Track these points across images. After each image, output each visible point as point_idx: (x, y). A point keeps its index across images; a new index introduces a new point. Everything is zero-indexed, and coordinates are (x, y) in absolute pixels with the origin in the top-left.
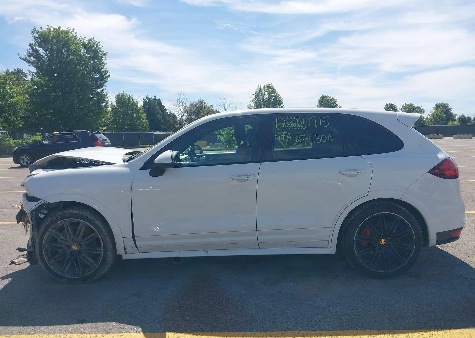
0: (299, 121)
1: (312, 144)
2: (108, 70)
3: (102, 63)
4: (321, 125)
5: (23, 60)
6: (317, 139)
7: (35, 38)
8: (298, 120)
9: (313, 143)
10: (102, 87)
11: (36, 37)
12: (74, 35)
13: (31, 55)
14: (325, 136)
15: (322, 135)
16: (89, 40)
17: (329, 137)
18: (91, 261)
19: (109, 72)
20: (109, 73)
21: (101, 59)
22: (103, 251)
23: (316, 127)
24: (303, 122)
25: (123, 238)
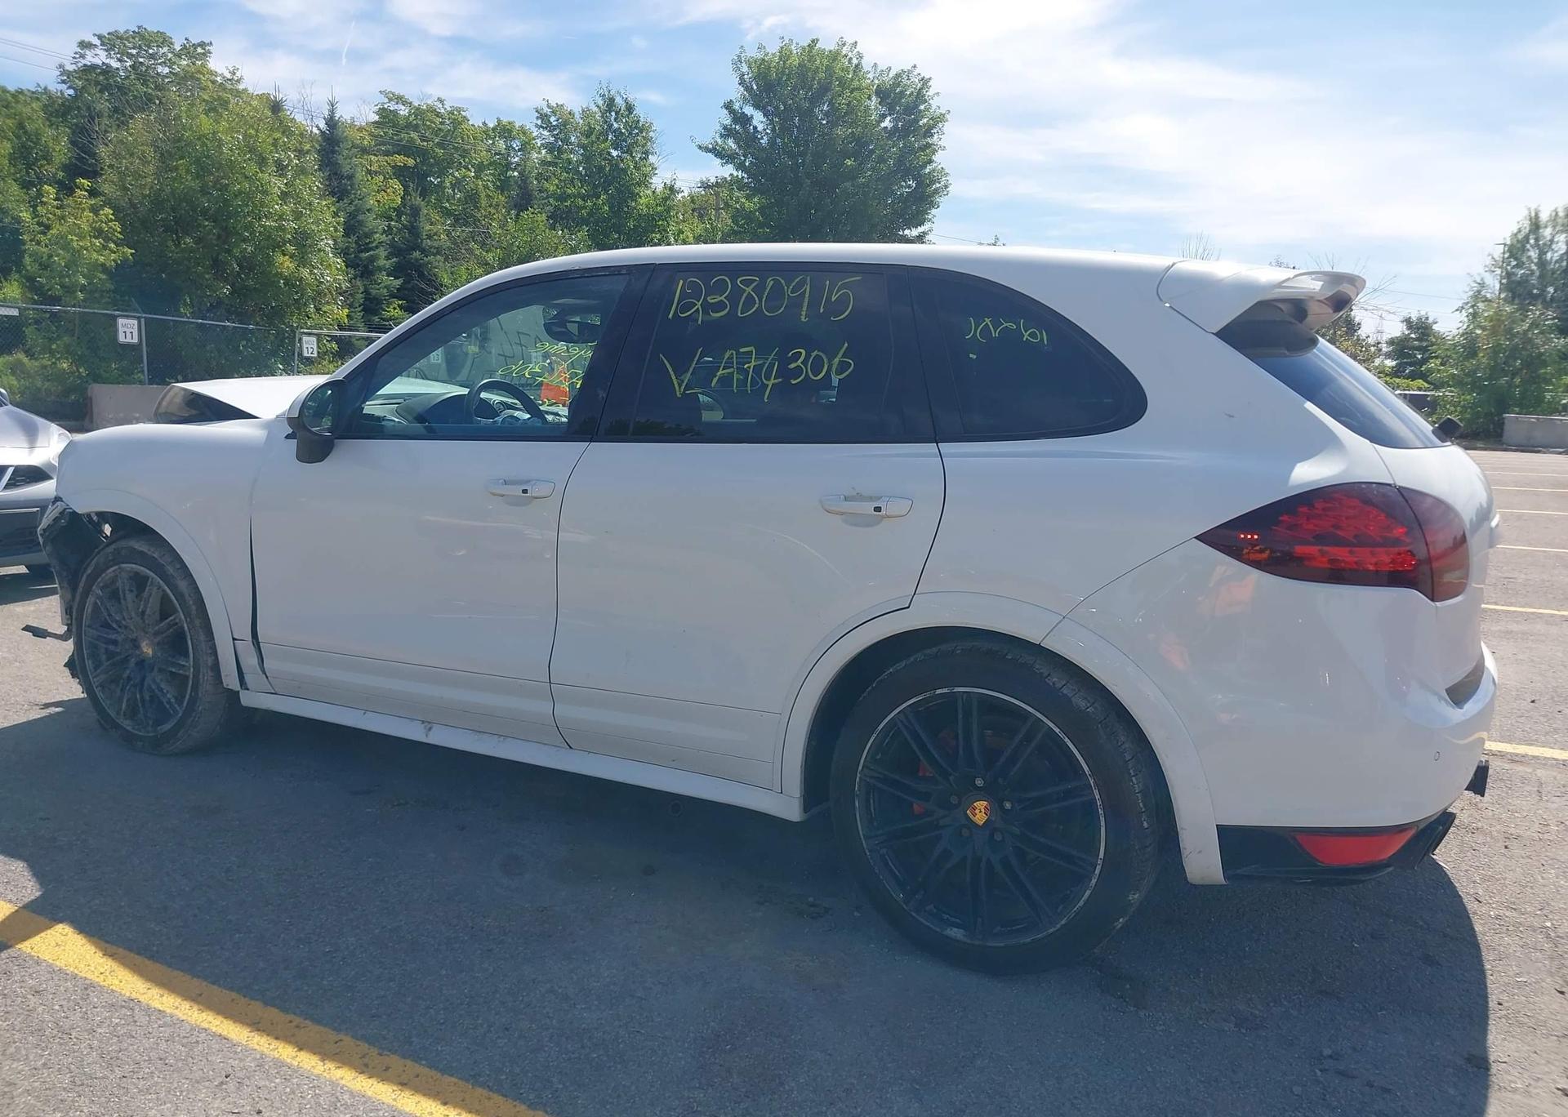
0: (752, 293)
1: (773, 384)
2: (942, 168)
3: (928, 145)
4: (822, 311)
5: (707, 150)
6: (793, 366)
7: (742, 82)
8: (749, 290)
9: (776, 381)
10: (921, 224)
11: (746, 77)
12: (855, 61)
13: (728, 132)
14: (824, 357)
15: (816, 352)
16: (898, 76)
17: (836, 360)
18: (168, 692)
19: (947, 174)
20: (948, 178)
21: (928, 133)
22: (192, 670)
23: (803, 320)
24: (764, 300)
25: (234, 639)
